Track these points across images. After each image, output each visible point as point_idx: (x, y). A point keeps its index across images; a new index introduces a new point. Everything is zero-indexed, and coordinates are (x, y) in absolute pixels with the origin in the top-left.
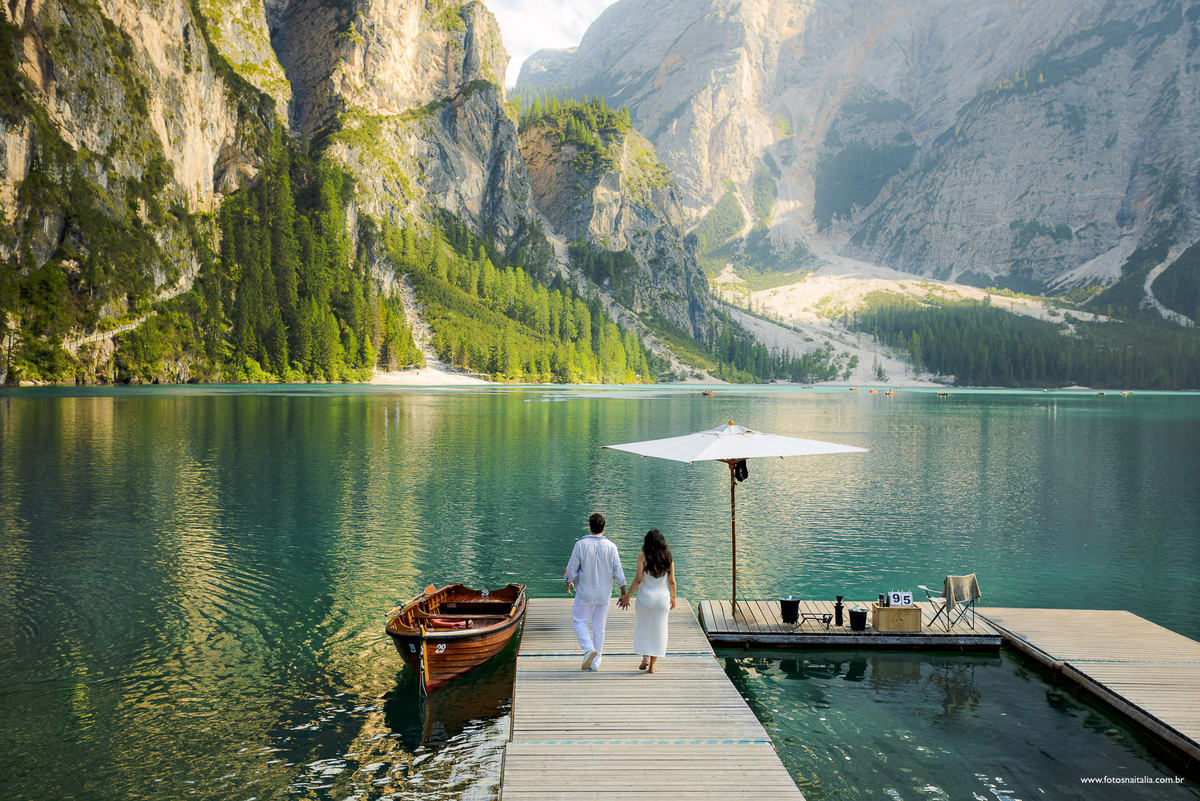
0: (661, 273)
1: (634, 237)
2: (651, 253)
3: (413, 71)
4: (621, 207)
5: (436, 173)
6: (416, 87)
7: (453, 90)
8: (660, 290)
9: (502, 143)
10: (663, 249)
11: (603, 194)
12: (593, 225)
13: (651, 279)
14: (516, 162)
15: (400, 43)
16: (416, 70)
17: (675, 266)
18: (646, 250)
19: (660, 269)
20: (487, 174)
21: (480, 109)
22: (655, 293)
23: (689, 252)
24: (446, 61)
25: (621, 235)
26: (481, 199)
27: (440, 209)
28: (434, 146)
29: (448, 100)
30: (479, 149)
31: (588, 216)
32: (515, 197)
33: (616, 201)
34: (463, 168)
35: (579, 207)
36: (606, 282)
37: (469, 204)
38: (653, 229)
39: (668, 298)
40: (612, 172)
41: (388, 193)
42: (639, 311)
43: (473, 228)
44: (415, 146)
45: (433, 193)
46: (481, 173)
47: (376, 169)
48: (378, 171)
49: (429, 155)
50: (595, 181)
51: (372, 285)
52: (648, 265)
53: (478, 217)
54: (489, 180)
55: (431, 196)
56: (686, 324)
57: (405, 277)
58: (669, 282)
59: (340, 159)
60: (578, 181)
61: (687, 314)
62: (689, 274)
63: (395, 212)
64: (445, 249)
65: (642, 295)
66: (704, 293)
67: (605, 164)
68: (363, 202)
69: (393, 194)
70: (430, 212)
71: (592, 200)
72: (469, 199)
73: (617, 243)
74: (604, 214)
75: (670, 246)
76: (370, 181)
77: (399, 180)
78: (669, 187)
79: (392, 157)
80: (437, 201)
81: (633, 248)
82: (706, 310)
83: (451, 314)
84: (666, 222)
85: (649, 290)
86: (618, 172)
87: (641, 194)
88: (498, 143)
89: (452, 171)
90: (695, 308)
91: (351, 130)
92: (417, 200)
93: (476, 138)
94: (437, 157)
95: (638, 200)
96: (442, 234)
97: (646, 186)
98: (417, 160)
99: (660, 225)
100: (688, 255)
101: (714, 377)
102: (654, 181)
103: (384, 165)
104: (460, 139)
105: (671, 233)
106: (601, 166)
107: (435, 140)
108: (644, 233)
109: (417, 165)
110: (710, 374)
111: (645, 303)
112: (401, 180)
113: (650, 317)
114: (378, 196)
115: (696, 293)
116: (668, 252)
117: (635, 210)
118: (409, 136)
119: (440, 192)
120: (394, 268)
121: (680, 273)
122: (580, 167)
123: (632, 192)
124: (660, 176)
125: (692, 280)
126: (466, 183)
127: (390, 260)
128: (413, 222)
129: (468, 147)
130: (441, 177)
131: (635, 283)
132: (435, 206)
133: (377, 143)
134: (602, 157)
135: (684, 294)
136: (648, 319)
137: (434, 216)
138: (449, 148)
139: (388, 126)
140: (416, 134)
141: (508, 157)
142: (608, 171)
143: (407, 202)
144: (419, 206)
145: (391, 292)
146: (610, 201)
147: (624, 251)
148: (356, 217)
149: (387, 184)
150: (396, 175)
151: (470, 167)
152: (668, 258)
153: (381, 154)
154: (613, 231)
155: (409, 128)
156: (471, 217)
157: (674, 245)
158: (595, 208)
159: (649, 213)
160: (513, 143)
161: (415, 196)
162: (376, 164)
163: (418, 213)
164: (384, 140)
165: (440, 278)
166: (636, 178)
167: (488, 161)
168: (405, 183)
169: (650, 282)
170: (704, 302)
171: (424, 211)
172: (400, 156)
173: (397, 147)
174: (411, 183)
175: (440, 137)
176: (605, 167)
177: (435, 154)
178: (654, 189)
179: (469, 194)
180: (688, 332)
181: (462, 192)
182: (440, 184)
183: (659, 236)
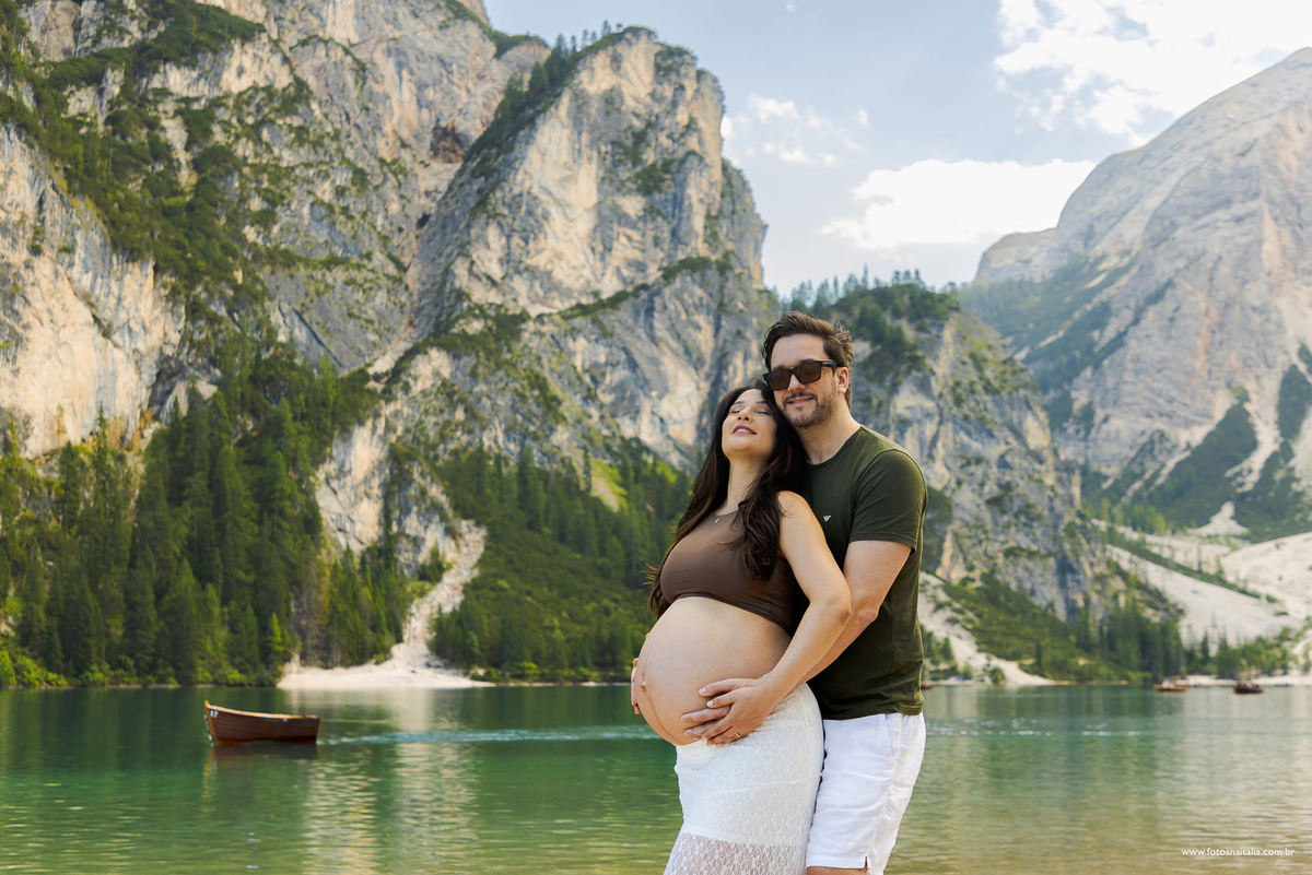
0: (1005, 518)
1: (963, 466)
2: (991, 489)
3: (588, 251)
4: (941, 423)
5: (619, 388)
6: (593, 273)
7: (654, 274)
8: (1003, 543)
9: (725, 341)
10: (1009, 483)
11: (908, 408)
13: (989, 527)
15: (566, 215)
16: (593, 249)
17: (1029, 506)
18: (982, 485)
19: (1004, 512)
20: (705, 387)
21: (692, 296)
22: (994, 548)
23: (1063, 486)
24: (644, 235)
25: (939, 467)
26: (695, 421)
27: (622, 438)
28: (615, 350)
29: (644, 287)
33: (928, 415)
34: (663, 379)
37: (673, 430)
38: (993, 451)
39: (1016, 556)
40: (920, 375)
41: (519, 418)
42: (957, 574)
43: (680, 462)
44: (583, 353)
45: (614, 416)
46: (694, 385)
47: (501, 385)
48: (504, 389)
49: (606, 364)
50: (894, 389)
51: (404, 544)
52: (983, 507)
53: (689, 447)
54: (709, 394)
55: (609, 420)
56: (1048, 593)
57: (483, 532)
58: (1018, 531)
59: (437, 374)
60: (869, 391)
61: (1052, 578)
62: (1059, 517)
63: (528, 442)
64: (607, 491)
65: (973, 551)
66: (1086, 546)
67: (910, 363)
68: (470, 432)
69: (528, 418)
70: (599, 442)
71: (888, 415)
72: (675, 422)
73: (932, 476)
74: (908, 435)
75: (1022, 478)
76: (486, 402)
77: (541, 399)
78: (1022, 392)
79: (537, 369)
80: (618, 427)
81: (959, 483)
82: (1089, 573)
83: (503, 583)
84: (1014, 443)
85: (984, 543)
86: (928, 374)
87: (972, 404)
88: (721, 343)
89: (645, 384)
90: (1066, 569)
91: (464, 335)
92: (574, 426)
93: (684, 336)
94: (620, 367)
95: (968, 412)
96: (615, 472)
97: (982, 391)
98: (586, 371)
99: (1003, 448)
100: (1060, 491)
101: (1026, 671)
102: (996, 384)
103: (516, 380)
104: (661, 339)
105: (1025, 458)
106: (904, 367)
107: (618, 343)
108: (979, 461)
109: (587, 379)
110: (1022, 667)
111: (976, 563)
112: (546, 398)
113: (978, 584)
114: (500, 422)
115: (1067, 546)
116: (1017, 485)
117: (962, 427)
118: (574, 340)
119: (625, 414)
120: (443, 518)
121: (1039, 517)
122: (872, 371)
123: (958, 401)
124: (1008, 376)
125: (1061, 527)
126: (670, 400)
127: (436, 508)
128: (558, 458)
129: (672, 350)
130: (628, 394)
131: (945, 533)
132: (614, 434)
133: (510, 351)
134: (907, 354)
135: (1046, 548)
136: (972, 586)
137: (608, 448)
138: (641, 353)
139: (539, 326)
140: (585, 337)
141: (738, 360)
142: (914, 373)
143: (552, 430)
144: (580, 435)
145: (435, 553)
146: (919, 416)
147: (945, 488)
148: (386, 448)
149: (519, 405)
150: (536, 393)
151: (676, 377)
152: (1018, 495)
153: (514, 366)
154: (925, 459)
155: (574, 329)
156: (677, 448)
157: (1030, 477)
158: (893, 426)
159: (984, 430)
160: (749, 341)
161: (570, 420)
162: (501, 380)
163: (575, 444)
164: (526, 346)
165: (540, 532)
166: (965, 382)
167: (706, 368)
168: (554, 404)
169: (986, 532)
170: (1082, 559)
171: (588, 442)
172: (554, 366)
173: (549, 355)
174: (566, 404)
175: (628, 339)
176: (910, 368)
177: (618, 363)
178: (997, 397)
179: (676, 415)
180: (1051, 605)
181: (663, 414)
182: (625, 403)
183: (1003, 464)
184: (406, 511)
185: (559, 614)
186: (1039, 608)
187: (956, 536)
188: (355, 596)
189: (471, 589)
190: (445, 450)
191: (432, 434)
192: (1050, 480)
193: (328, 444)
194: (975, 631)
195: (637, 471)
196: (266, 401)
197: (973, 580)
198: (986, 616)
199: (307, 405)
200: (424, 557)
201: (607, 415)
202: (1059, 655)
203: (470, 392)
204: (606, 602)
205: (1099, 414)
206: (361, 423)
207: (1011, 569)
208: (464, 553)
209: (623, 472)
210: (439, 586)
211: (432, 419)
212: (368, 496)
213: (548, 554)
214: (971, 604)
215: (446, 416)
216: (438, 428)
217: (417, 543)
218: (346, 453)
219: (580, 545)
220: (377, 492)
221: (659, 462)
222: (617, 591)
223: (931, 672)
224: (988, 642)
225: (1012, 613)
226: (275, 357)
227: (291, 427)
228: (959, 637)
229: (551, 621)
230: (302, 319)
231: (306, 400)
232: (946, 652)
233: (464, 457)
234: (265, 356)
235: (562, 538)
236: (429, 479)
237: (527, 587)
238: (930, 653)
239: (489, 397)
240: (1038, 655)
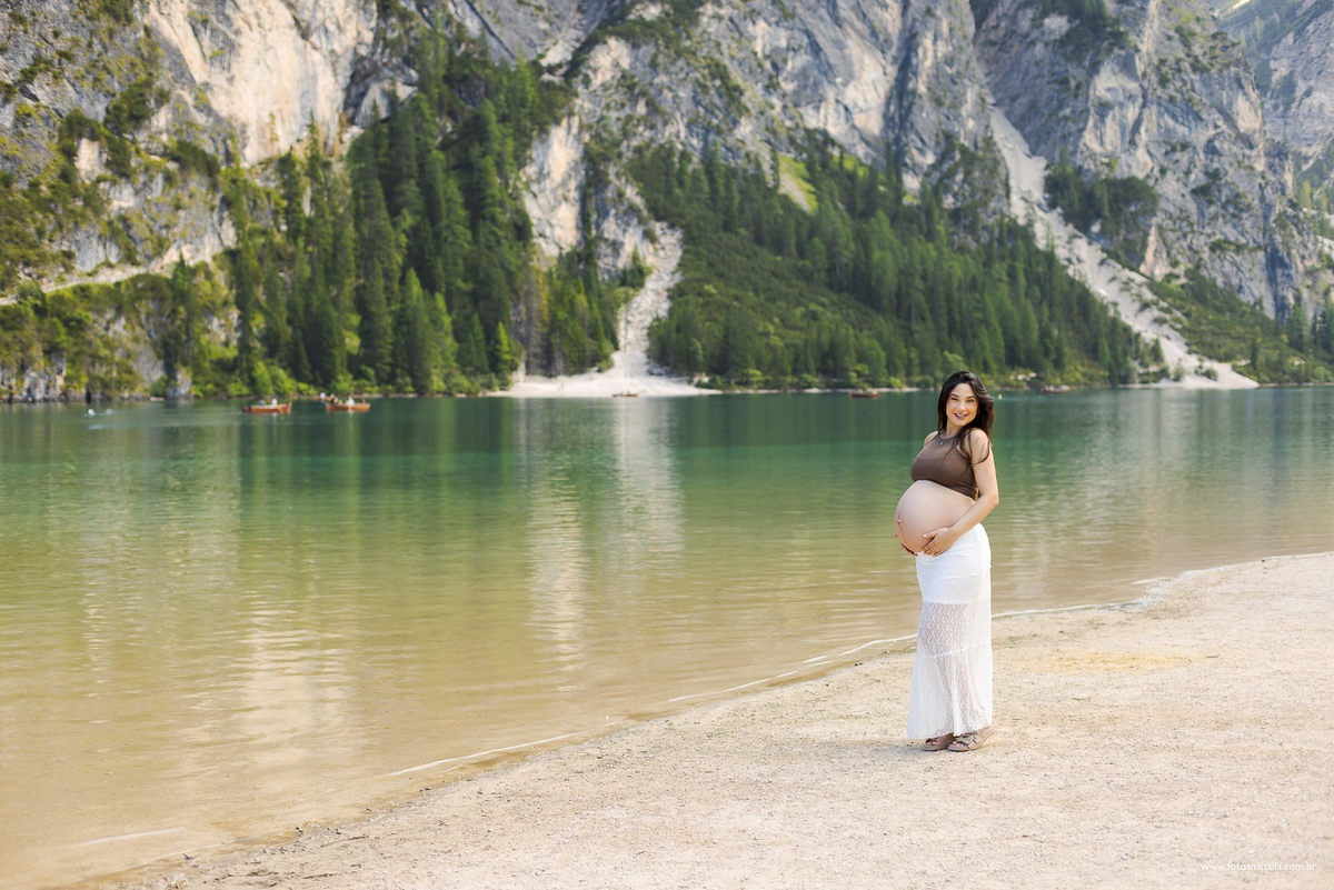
0: (1212, 209)
1: (1167, 153)
2: (1198, 177)
4: (1144, 106)
5: (802, 75)
8: (1209, 236)
9: (914, 20)
10: (1217, 170)
11: (1109, 90)
12: (1089, 138)
13: (1194, 218)
14: (943, 49)
17: (1238, 196)
18: (1188, 173)
19: (1210, 202)
20: (892, 71)
22: (1200, 242)
23: (1275, 172)
25: (1141, 153)
26: (882, 109)
27: (806, 130)
28: (797, 34)
30: (874, 33)
31: (1081, 125)
32: (939, 103)
33: (1131, 97)
34: (848, 63)
35: (1067, 111)
36: (1096, 228)
37: (859, 120)
38: (1201, 136)
39: (1222, 249)
40: (1123, 53)
41: (701, 110)
42: (1160, 271)
43: (867, 154)
44: (763, 37)
45: (796, 105)
46: (880, 70)
47: (682, 76)
48: (685, 79)
49: (789, 48)
50: (1094, 69)
51: (603, 249)
52: (1188, 197)
53: (875, 138)
54: (897, 80)
55: (792, 111)
56: (1256, 289)
57: (678, 234)
58: (1226, 223)
59: (616, 65)
60: (1067, 71)
61: (1259, 273)
62: (1269, 207)
63: (711, 137)
64: (795, 188)
65: (1177, 245)
66: (1298, 238)
67: (1112, 40)
68: (652, 127)
69: (710, 111)
70: (783, 135)
71: (1087, 99)
72: (861, 111)
73: (1134, 165)
74: (1109, 120)
75: (1231, 164)
76: (668, 95)
77: (723, 90)
78: (1233, 69)
79: (717, 56)
80: (802, 118)
81: (1163, 171)
82: (1301, 267)
83: (709, 288)
84: (1224, 127)
85: (1190, 236)
86: (1132, 51)
87: (1179, 84)
88: (910, 21)
89: (827, 70)
90: (1276, 263)
91: (641, 21)
92: (757, 118)
93: (870, 16)
94: (802, 51)
95: (1174, 94)
96: (801, 166)
97: (1190, 70)
98: (767, 57)
99: (1212, 132)
100: (1271, 177)
101: (1240, 373)
102: (1205, 61)
103: (696, 69)
104: (845, 20)
105: (1234, 144)
106: (1105, 44)
107: (800, 25)
108: (1184, 146)
109: (768, 65)
110: (1235, 368)
111: (1179, 258)
112: (728, 89)
113: (1183, 280)
114: (682, 115)
115: (1278, 238)
116: (1226, 174)
117: (1167, 110)
118: (754, 23)
119: (808, 103)
120: (641, 221)
121: (1249, 207)
122: (1070, 48)
123: (1163, 82)
124: (1218, 52)
125: (1272, 218)
126: (856, 87)
127: (632, 210)
128: (743, 153)
129: (857, 31)
130: (811, 80)
131: (1150, 227)
132: (797, 126)
133: (689, 37)
134: (1109, 29)
135: (1254, 241)
136: (1176, 283)
137: (792, 141)
138: (824, 35)
139: (717, 10)
140: (766, 20)
141: (927, 42)
142: (1116, 51)
143: (735, 123)
144: (763, 126)
145: (635, 258)
146: (1121, 99)
147: (1148, 176)
148: (581, 148)
149: (700, 97)
150: (718, 83)
151: (861, 61)
152: (1227, 183)
153: (694, 53)
154: (1127, 146)
155: (753, 11)
156: (862, 139)
157: (1239, 163)
158: (1092, 111)
159: (1191, 113)
160: (939, 19)
161: (753, 112)
162: (682, 69)
163: (759, 137)
164: (705, 32)
165: (736, 234)
166: (1171, 59)
167: (893, 51)
168: (736, 94)
169: (1191, 225)
170: (1294, 252)
171: (771, 135)
172: (734, 53)
173: (729, 41)
174: (748, 94)
175: (810, 20)
176: (1112, 45)
177: (800, 47)
178: (1205, 75)
179: (861, 103)
180: (1259, 302)
181: (848, 102)
182: (809, 91)
183: (1211, 150)
184: (604, 214)
185: (771, 321)
186: (1247, 305)
187: (1160, 227)
188: (572, 304)
189: (676, 294)
190: (628, 147)
191: (615, 129)
192: (1260, 166)
193: (527, 146)
194: (1183, 331)
195: (825, 165)
196: (462, 103)
197: (1178, 277)
198: (1194, 315)
199: (509, 106)
200: (623, 262)
201: (790, 105)
202: (1274, 356)
203: (651, 84)
204: (813, 307)
205: (1301, 87)
206: (557, 122)
207: (1217, 264)
208: (663, 257)
209: (810, 167)
210: (643, 291)
211: (614, 115)
212: (566, 199)
213: (748, 257)
214: (1178, 303)
215: (627, 110)
216: (620, 124)
217: (616, 247)
218: (545, 155)
219: (778, 247)
220: (574, 195)
221: (845, 155)
222: (823, 295)
223: (1140, 375)
224: (1199, 342)
225: (1220, 311)
226: (467, 55)
227: (495, 128)
228: (1168, 338)
229: (765, 327)
230: (473, 9)
231: (507, 101)
232: (1156, 353)
233: (648, 154)
234: (458, 53)
235: (758, 240)
236: (623, 180)
237: (733, 291)
238: (1137, 356)
239: (670, 89)
240: (1254, 357)
